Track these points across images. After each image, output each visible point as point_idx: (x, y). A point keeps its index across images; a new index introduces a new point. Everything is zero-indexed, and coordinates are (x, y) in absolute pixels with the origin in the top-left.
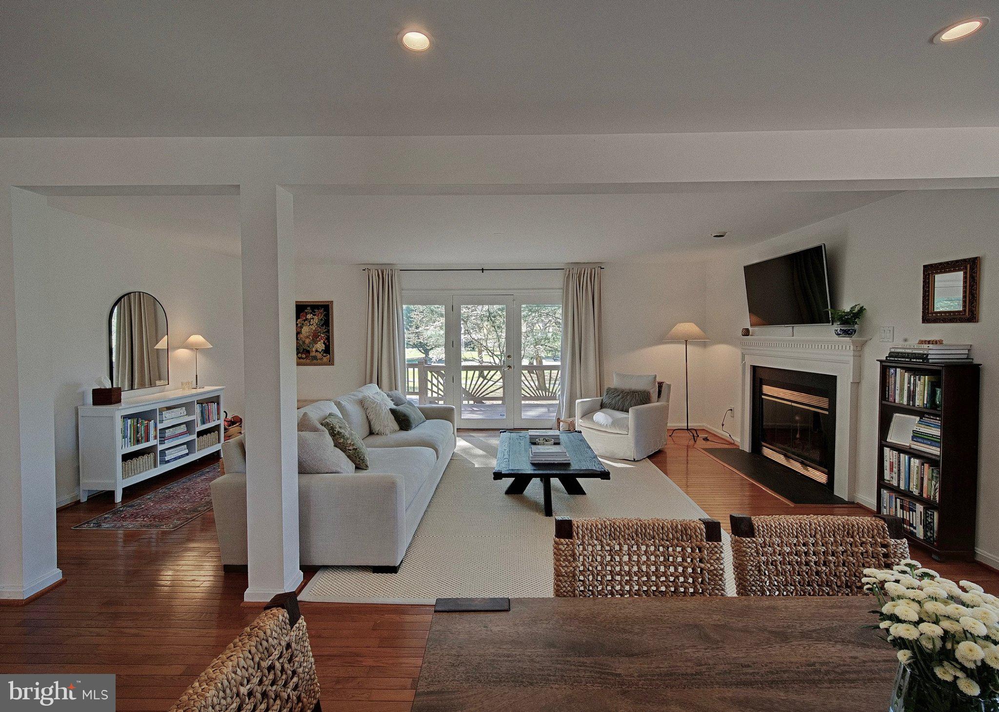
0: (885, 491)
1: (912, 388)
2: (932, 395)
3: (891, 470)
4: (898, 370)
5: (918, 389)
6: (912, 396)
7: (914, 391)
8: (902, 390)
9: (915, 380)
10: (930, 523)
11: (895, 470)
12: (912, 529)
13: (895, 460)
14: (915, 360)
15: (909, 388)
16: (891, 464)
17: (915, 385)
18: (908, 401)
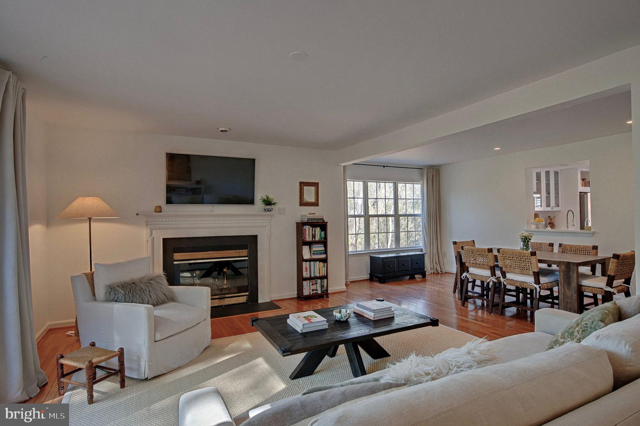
0: (305, 282)
1: (314, 234)
2: (321, 235)
3: (306, 271)
4: (307, 227)
5: (316, 233)
6: (314, 236)
7: (315, 234)
8: (309, 235)
9: (315, 230)
10: (323, 285)
11: (308, 270)
12: (316, 291)
13: (308, 266)
14: (319, 221)
15: (312, 233)
16: (306, 268)
17: (315, 231)
18: (312, 239)
